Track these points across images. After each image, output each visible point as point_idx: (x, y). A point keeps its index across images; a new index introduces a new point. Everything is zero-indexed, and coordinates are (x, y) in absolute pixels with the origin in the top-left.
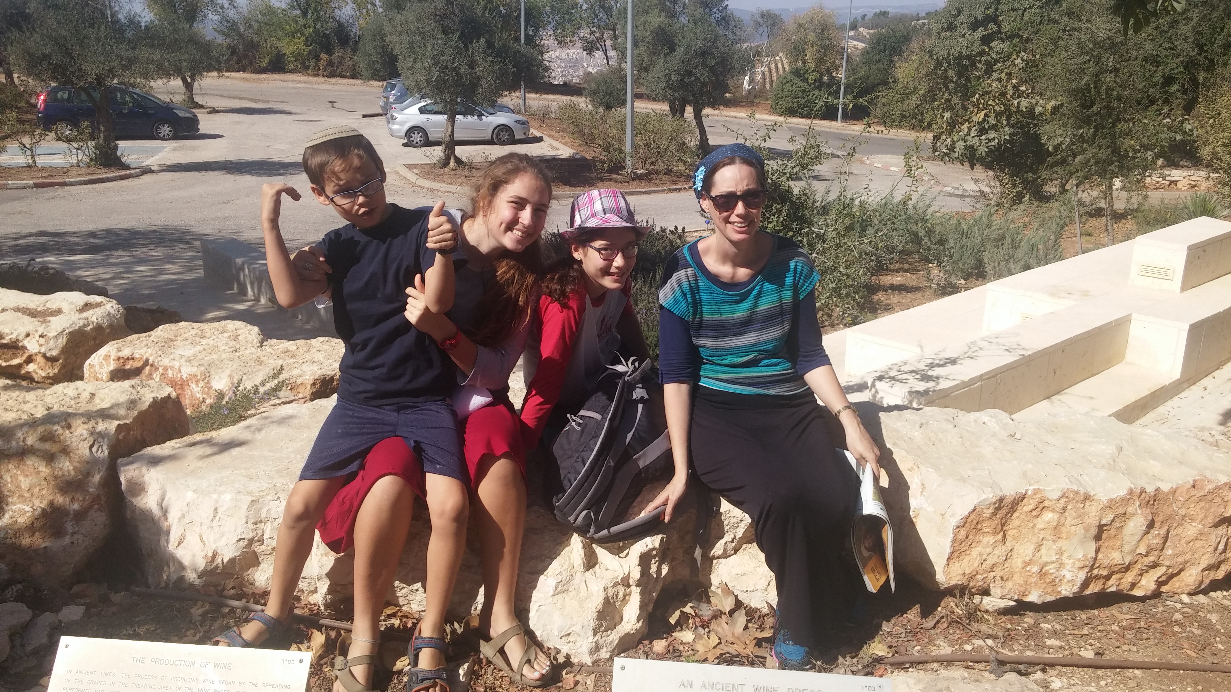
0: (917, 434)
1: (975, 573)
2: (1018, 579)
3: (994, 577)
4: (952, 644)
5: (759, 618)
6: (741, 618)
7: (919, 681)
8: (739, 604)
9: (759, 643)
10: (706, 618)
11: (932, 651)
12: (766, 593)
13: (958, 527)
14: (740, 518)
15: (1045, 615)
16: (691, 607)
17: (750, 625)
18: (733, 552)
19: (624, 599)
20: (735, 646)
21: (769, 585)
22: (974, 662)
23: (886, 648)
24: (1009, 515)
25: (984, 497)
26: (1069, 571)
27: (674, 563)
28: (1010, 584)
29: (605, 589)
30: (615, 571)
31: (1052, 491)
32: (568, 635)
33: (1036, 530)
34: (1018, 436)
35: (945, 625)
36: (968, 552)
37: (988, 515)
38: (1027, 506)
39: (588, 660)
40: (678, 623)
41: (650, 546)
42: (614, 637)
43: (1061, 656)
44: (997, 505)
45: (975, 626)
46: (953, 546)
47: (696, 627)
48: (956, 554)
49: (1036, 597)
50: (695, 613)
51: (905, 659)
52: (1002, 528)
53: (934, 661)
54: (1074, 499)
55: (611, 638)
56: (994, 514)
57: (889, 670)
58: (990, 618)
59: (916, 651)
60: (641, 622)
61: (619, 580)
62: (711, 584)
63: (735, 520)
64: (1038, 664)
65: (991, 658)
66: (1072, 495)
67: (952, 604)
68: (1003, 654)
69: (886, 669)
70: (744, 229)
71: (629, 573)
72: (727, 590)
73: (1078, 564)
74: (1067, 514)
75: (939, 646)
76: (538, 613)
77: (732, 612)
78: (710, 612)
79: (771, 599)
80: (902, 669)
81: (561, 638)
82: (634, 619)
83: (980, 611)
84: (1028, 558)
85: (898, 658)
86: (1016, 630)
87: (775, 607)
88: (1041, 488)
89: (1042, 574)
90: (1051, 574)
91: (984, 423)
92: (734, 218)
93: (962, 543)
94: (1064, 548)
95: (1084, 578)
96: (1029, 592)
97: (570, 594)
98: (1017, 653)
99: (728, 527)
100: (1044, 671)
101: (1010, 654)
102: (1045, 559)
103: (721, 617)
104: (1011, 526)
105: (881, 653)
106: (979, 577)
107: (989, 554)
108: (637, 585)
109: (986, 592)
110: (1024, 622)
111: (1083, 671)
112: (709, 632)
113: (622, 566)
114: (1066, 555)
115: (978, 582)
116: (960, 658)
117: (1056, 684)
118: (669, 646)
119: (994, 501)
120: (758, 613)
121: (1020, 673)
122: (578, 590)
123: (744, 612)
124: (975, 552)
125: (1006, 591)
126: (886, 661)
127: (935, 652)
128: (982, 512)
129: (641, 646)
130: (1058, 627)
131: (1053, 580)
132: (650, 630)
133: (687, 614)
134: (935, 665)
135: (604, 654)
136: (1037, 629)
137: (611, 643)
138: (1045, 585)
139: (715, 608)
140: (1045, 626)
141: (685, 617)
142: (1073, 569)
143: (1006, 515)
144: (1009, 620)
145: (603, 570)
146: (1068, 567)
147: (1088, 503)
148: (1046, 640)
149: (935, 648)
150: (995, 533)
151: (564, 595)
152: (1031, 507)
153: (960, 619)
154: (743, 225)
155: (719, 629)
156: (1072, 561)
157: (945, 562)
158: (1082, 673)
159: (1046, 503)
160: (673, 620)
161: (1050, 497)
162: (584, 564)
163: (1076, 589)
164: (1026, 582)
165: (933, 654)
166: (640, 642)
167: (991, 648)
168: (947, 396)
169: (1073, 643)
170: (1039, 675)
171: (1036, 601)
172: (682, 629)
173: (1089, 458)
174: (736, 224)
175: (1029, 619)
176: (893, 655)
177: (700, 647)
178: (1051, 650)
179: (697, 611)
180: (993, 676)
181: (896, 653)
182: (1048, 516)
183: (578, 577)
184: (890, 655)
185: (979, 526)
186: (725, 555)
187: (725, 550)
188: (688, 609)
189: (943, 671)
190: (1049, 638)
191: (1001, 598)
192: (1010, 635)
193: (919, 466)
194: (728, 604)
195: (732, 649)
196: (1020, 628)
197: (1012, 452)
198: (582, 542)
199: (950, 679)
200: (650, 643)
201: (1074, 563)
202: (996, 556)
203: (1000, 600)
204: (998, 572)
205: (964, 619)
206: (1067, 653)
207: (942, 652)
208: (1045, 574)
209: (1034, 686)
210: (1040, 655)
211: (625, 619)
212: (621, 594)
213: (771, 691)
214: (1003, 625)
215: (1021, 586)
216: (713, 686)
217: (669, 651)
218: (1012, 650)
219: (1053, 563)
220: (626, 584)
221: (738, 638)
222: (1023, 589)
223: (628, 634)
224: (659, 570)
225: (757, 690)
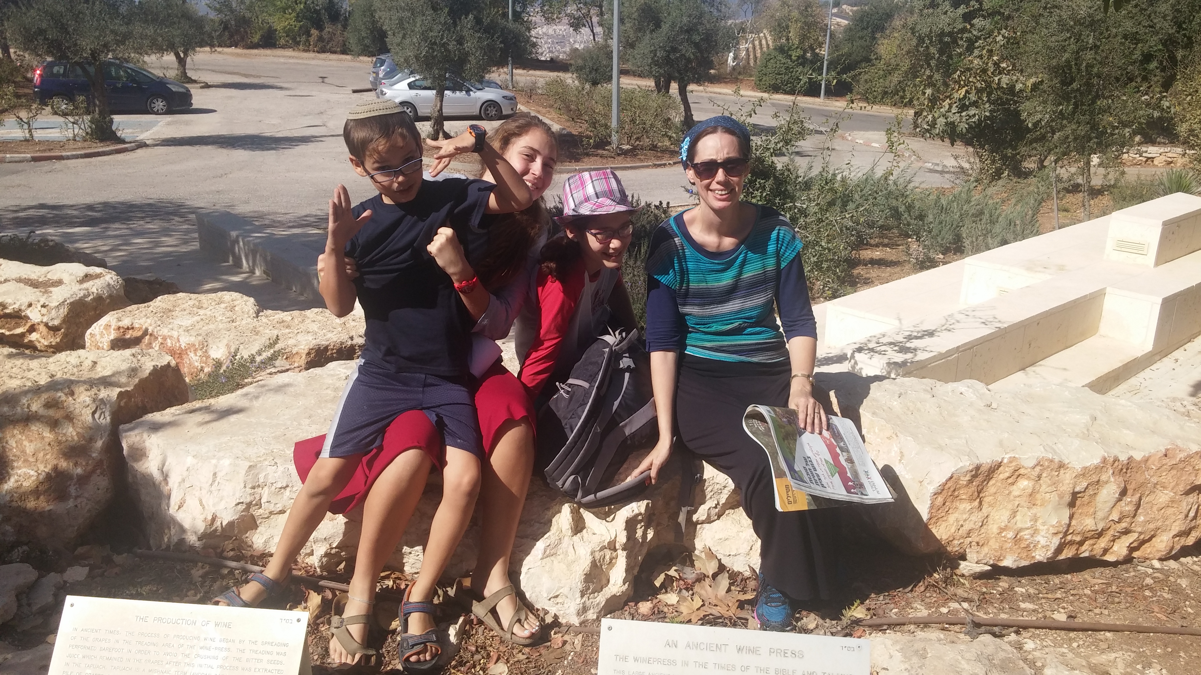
0: (896, 404)
1: (951, 539)
2: (994, 544)
3: (971, 542)
4: (928, 606)
5: (742, 581)
6: (724, 582)
7: (896, 642)
8: (722, 568)
9: (741, 605)
10: (690, 581)
11: (909, 614)
12: (750, 557)
13: (935, 494)
14: (724, 484)
15: (1019, 579)
16: (675, 570)
17: (732, 588)
18: (716, 517)
19: (610, 562)
20: (718, 608)
21: (751, 549)
22: (950, 624)
23: (864, 610)
24: (986, 482)
25: (961, 464)
26: (1043, 537)
27: (659, 528)
28: (985, 549)
29: (593, 553)
30: (602, 535)
31: (1028, 459)
32: (557, 597)
33: (1012, 497)
34: (994, 405)
35: (922, 589)
36: (945, 518)
37: (965, 483)
38: (1003, 474)
39: (575, 621)
40: (663, 585)
41: (636, 511)
42: (601, 598)
43: (1034, 618)
44: (974, 473)
45: (951, 590)
46: (930, 512)
47: (681, 590)
48: (933, 520)
49: (1011, 562)
50: (679, 576)
51: (883, 621)
52: (979, 495)
53: (910, 623)
54: (1048, 467)
55: (598, 600)
56: (971, 481)
57: (867, 632)
58: (966, 582)
59: (894, 613)
60: (627, 585)
61: (606, 544)
62: (695, 549)
63: (718, 486)
64: (1012, 627)
65: (967, 620)
66: (1046, 464)
68: (978, 616)
69: (864, 630)
70: (724, 197)
71: (616, 537)
72: (710, 554)
73: (1052, 530)
74: (1041, 482)
75: (916, 609)
76: (527, 576)
77: (715, 576)
78: (694, 576)
79: (754, 562)
80: (880, 631)
81: (550, 600)
82: (620, 581)
83: (956, 575)
84: (1003, 524)
85: (876, 620)
86: (991, 593)
87: (758, 571)
88: (1017, 456)
89: (1017, 540)
90: (1026, 540)
91: (961, 393)
92: (714, 186)
93: (939, 509)
94: (1038, 515)
95: (1058, 543)
96: (1004, 557)
97: (558, 557)
98: (991, 615)
99: (712, 493)
100: (1017, 633)
101: (985, 617)
102: (1020, 525)
103: (704, 580)
104: (987, 493)
105: (859, 616)
106: (956, 542)
107: (965, 520)
108: (624, 549)
109: (963, 557)
110: (999, 586)
111: (1056, 633)
112: (693, 594)
113: (608, 530)
114: (1040, 521)
115: (954, 547)
116: (936, 620)
117: (1029, 645)
118: (654, 608)
119: (971, 468)
120: (740, 577)
121: (994, 635)
122: (566, 554)
123: (727, 575)
124: (952, 518)
125: (981, 556)
126: (864, 622)
127: (912, 615)
128: (959, 479)
129: (626, 608)
130: (1032, 591)
131: (1028, 546)
132: (636, 591)
133: (672, 577)
134: (912, 627)
135: (591, 615)
136: (1011, 593)
137: (598, 604)
138: (1019, 551)
139: (698, 572)
140: (1019, 590)
141: (669, 580)
142: (1047, 535)
143: (983, 482)
144: (983, 584)
145: (590, 534)
146: (1043, 533)
147: (1062, 471)
148: (1020, 603)
149: (912, 610)
150: (971, 500)
151: (552, 558)
152: (1007, 475)
153: (937, 582)
154: (723, 193)
155: (703, 592)
156: (1046, 527)
158: (1055, 635)
159: (1022, 471)
160: (658, 583)
161: (1025, 465)
162: (572, 528)
163: (1050, 554)
164: (1001, 548)
165: (910, 616)
166: (626, 604)
167: (966, 611)
168: (926, 366)
169: (1046, 606)
170: (1013, 637)
171: (1011, 566)
172: (666, 592)
173: (1064, 427)
174: (717, 192)
175: (1004, 583)
176: (872, 617)
177: (684, 609)
178: (1025, 613)
179: (681, 575)
180: (968, 638)
181: (875, 615)
182: (1023, 483)
183: (566, 541)
184: (869, 617)
185: (956, 493)
186: (709, 521)
187: (709, 515)
188: (672, 572)
189: (919, 633)
190: (1023, 601)
191: (977, 563)
192: (985, 598)
193: (898, 434)
194: (711, 568)
195: (715, 611)
196: (995, 592)
197: (988, 422)
198: (570, 507)
199: (926, 640)
200: (636, 605)
201: (1048, 529)
202: (972, 522)
203: (975, 565)
204: (974, 538)
205: (941, 583)
206: (1040, 615)
207: (919, 615)
208: (1020, 539)
209: (1008, 648)
210: (1014, 618)
211: (612, 581)
212: (607, 558)
213: (753, 651)
214: (978, 589)
215: (996, 551)
216: (697, 646)
217: (654, 612)
218: (987, 613)
219: (1027, 529)
220: (613, 548)
221: (721, 601)
222: (998, 554)
223: (614, 596)
224: (645, 534)
225: (740, 650)
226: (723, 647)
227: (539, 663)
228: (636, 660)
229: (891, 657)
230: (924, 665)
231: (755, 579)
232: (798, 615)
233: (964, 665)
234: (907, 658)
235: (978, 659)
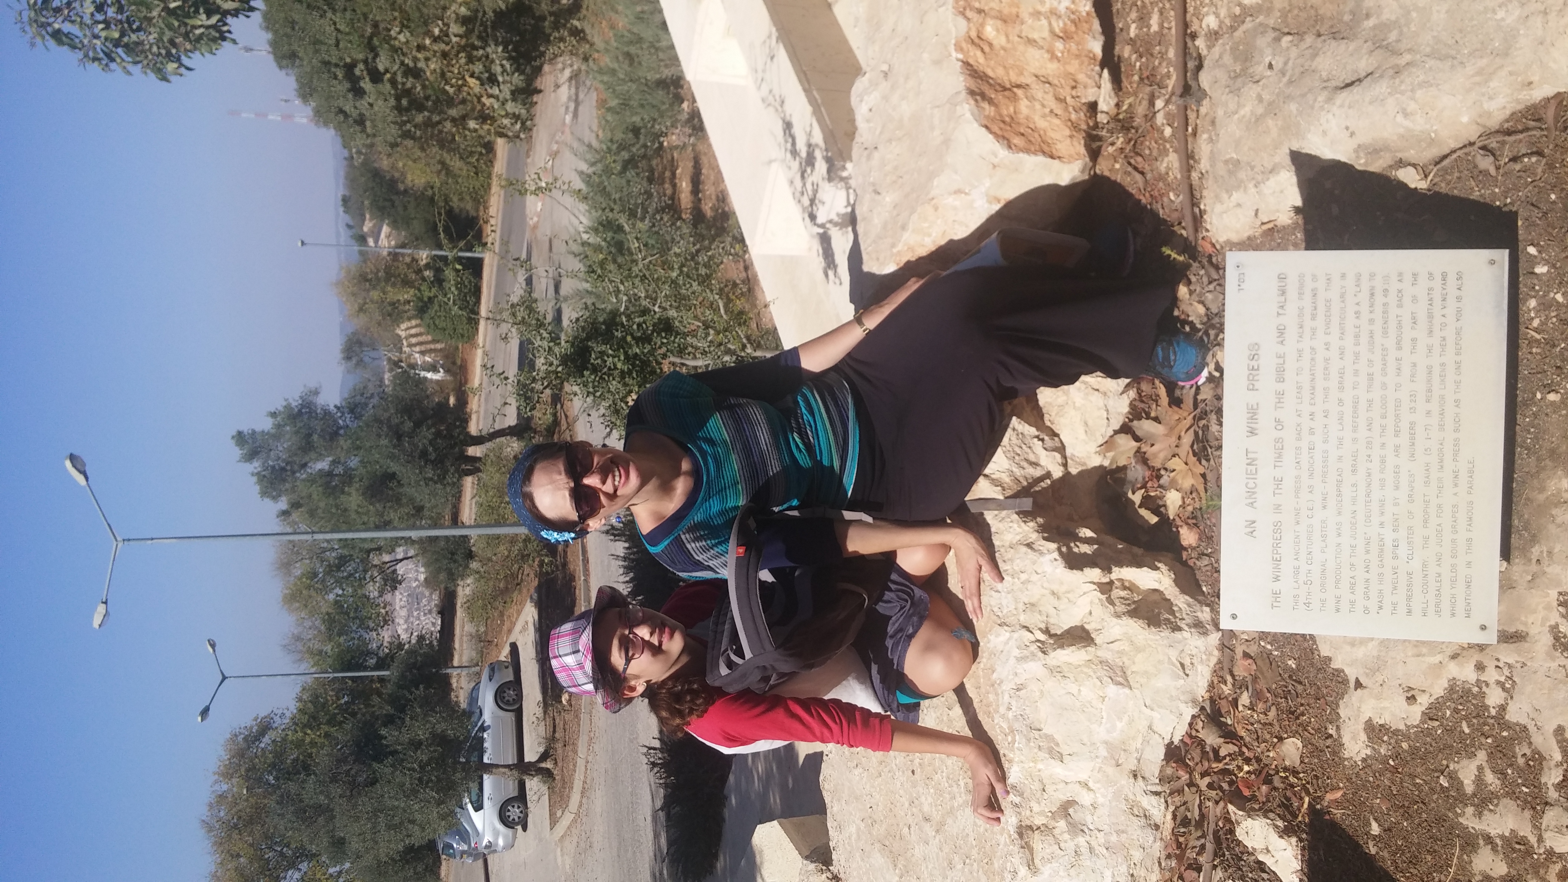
0: (888, 199)
1: (1069, 124)
2: (1073, 66)
3: (1073, 97)
4: (1164, 152)
5: (1143, 402)
6: (1145, 426)
7: (1217, 198)
8: (1126, 429)
9: (1176, 402)
10: (1148, 473)
11: (1176, 178)
12: (1109, 394)
13: (1010, 147)
15: (1118, 30)
16: (1133, 494)
17: (1153, 414)
18: (1056, 439)
19: (1129, 589)
20: (1183, 434)
21: (1096, 389)
22: (1187, 124)
24: (990, 81)
25: (968, 115)
27: (1076, 519)
28: (1081, 77)
29: (1118, 616)
30: (1091, 602)
31: (957, 27)
32: (1182, 665)
33: (1009, 46)
34: (886, 68)
35: (1139, 159)
36: (1042, 133)
37: (993, 108)
38: (978, 58)
40: (1156, 511)
41: (1056, 555)
42: (1181, 601)
43: (1172, 13)
44: (978, 98)
45: (1138, 121)
46: (1035, 153)
47: (1160, 486)
48: (1046, 148)
49: (1096, 42)
50: (1141, 488)
51: (1187, 213)
52: (1008, 90)
53: (1189, 177)
55: (1183, 606)
56: (990, 101)
57: (1205, 234)
58: (1127, 102)
59: (1176, 198)
60: (1159, 565)
61: (1104, 597)
62: (1101, 467)
64: (1186, 43)
65: (1181, 102)
66: (961, 2)
67: (1111, 149)
68: (1174, 87)
69: (1203, 238)
71: (1094, 583)
72: (1108, 445)
74: (986, 8)
75: (1168, 168)
77: (1137, 439)
78: (1139, 467)
79: (1116, 386)
80: (1202, 217)
81: (1187, 675)
82: (1155, 574)
83: (1118, 114)
84: (1047, 56)
85: (1189, 223)
86: (1140, 69)
87: (1128, 381)
88: (953, 41)
89: (1066, 37)
90: (1065, 24)
91: (870, 110)
93: (1030, 141)
94: (1031, 10)
96: (1090, 51)
97: (1127, 663)
98: (1171, 69)
100: (1194, 36)
101: (1174, 77)
102: (1046, 34)
103: (1144, 453)
104: (1006, 78)
106: (1073, 116)
107: (1043, 106)
108: (1110, 571)
109: (1093, 107)
110: (1130, 58)
112: (1166, 469)
114: (1039, 8)
115: (1080, 119)
116: (1182, 143)
117: (1211, 22)
118: (1187, 524)
119: (972, 102)
120: (1137, 403)
121: (1200, 67)
122: (1121, 653)
123: (1135, 423)
124: (1041, 124)
125: (1090, 82)
126: (1192, 238)
127: (1176, 174)
128: (987, 117)
129: (1191, 563)
131: (1073, 22)
132: (1168, 551)
133: (1142, 499)
134: (1195, 175)
136: (1139, 43)
137: (1189, 605)
138: (1080, 33)
139: (1133, 461)
140: (1133, 31)
141: (1147, 502)
143: (991, 85)
144: (1127, 77)
145: (1090, 619)
148: (1152, 31)
149: (1171, 174)
150: (1015, 99)
151: (1129, 673)
152: (979, 53)
153: (1130, 140)
155: (1162, 456)
157: (1056, 162)
159: (974, 34)
160: (1154, 519)
161: (965, 30)
162: (1085, 647)
164: (1077, 56)
165: (1179, 176)
166: (1185, 564)
167: (1167, 102)
168: (832, 133)
170: (1200, 43)
171: (1101, 43)
172: (1165, 506)
175: (1125, 51)
176: (1184, 228)
177: (1187, 483)
178: (1166, 25)
179: (1139, 486)
180: (1205, 102)
181: (1180, 223)
182: (990, 31)
183: (1103, 654)
184: (1184, 232)
185: (1007, 119)
186: (1061, 448)
188: (1136, 498)
189: (1202, 166)
190: (1149, 26)
191: (1099, 87)
192: (1148, 77)
193: (931, 197)
194: (1127, 444)
195: (1188, 439)
196: (1138, 64)
197: (908, 77)
198: (1055, 649)
199: (1212, 158)
200: (1186, 549)
202: (1046, 96)
203: (1103, 90)
204: (1066, 93)
205: (1130, 135)
207: (1176, 165)
208: (1065, 31)
209: (1216, 50)
210: (1174, 40)
211: (1156, 586)
212: (1123, 593)
213: (1253, 413)
214: (1135, 85)
215: (1082, 63)
216: (1251, 493)
217: (1195, 524)
218: (1169, 76)
219: (1050, 24)
220: (1108, 587)
221: (1172, 429)
222: (1086, 60)
223: (1177, 582)
224: (1087, 541)
225: (1252, 432)
226: (1250, 456)
227: (1280, 691)
228: (1277, 579)
229: (1239, 205)
230: (1248, 164)
231: (1139, 383)
232: (1187, 329)
233: (1246, 111)
234: (1239, 185)
235: (1236, 92)
